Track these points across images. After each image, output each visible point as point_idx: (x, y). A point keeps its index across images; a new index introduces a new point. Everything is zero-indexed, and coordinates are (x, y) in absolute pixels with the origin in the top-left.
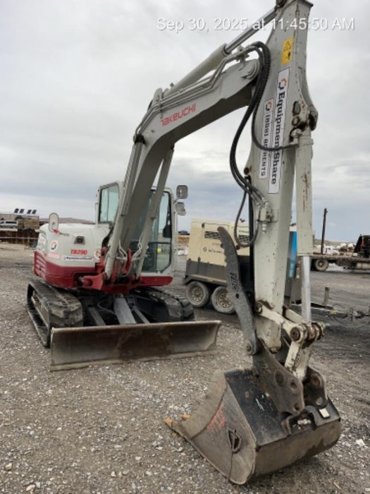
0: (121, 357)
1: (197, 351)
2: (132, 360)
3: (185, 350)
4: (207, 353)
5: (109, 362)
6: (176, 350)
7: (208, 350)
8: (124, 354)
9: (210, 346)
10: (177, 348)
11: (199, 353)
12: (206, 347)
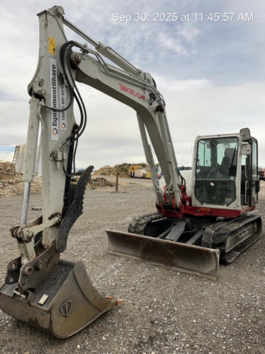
0: (141, 257)
1: (197, 271)
2: (146, 261)
3: (186, 267)
4: (206, 276)
5: (134, 258)
6: (180, 265)
7: (207, 274)
8: (144, 256)
9: (210, 271)
10: (180, 263)
11: (198, 274)
12: (207, 271)
